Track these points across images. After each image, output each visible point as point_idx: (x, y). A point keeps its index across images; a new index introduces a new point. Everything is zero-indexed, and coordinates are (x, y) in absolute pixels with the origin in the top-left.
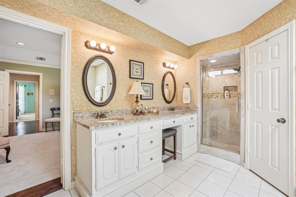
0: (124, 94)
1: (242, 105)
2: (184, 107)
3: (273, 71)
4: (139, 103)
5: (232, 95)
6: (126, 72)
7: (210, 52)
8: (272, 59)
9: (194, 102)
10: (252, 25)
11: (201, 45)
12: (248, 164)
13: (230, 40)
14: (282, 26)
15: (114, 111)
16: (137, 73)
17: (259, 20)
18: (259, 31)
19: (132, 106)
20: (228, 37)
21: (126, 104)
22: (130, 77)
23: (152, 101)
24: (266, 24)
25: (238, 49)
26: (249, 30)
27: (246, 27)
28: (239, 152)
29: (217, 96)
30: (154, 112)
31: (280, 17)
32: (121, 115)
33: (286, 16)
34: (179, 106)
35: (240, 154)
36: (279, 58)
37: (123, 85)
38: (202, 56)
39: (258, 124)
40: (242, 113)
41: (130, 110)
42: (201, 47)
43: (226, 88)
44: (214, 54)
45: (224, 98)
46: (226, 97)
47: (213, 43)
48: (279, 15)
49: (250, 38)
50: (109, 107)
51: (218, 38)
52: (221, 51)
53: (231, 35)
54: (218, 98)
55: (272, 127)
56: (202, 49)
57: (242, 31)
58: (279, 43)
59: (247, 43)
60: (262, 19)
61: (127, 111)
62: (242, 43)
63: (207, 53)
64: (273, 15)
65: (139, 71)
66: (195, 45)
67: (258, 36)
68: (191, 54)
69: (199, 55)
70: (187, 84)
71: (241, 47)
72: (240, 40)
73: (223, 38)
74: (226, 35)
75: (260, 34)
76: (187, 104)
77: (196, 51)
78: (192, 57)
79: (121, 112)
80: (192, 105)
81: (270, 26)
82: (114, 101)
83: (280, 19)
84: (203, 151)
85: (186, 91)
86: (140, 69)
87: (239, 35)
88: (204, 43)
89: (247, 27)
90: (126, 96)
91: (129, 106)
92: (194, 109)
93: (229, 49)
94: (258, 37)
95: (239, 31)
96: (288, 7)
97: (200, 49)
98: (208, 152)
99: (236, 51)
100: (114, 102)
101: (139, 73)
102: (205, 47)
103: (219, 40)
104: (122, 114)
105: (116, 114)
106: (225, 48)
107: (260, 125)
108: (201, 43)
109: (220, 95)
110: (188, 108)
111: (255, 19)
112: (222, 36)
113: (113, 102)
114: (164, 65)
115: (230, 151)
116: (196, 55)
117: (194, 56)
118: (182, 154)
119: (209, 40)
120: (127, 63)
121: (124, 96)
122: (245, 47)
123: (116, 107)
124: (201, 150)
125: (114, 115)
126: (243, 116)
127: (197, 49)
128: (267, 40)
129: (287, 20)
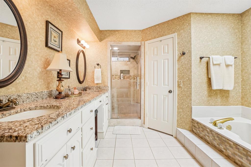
0: (39, 68)
1: (142, 83)
2: (94, 87)
3: (165, 61)
4: (63, 82)
5: (125, 77)
6: (41, 36)
7: (120, 40)
8: (163, 54)
9: (105, 82)
10: (150, 28)
11: (112, 32)
12: (147, 125)
13: (134, 34)
14: (169, 34)
15: (24, 95)
16: (55, 43)
17: (156, 27)
18: (155, 33)
19: (48, 87)
20: (133, 32)
21: (40, 83)
22: (47, 45)
23: (68, 81)
24: (160, 30)
25: (140, 42)
26: (148, 31)
27: (145, 29)
28: (140, 118)
29: (115, 78)
30: (75, 93)
31: (169, 29)
32: (35, 101)
33: (172, 29)
34: (89, 86)
35: (141, 119)
36: (168, 53)
37: (36, 55)
38: (113, 42)
39: (154, 96)
40: (142, 89)
41: (47, 93)
42: (112, 34)
43: (122, 72)
44: (123, 42)
45: (120, 79)
46: (122, 78)
47: (122, 34)
48: (168, 27)
49: (149, 37)
50: (13, 89)
51: (126, 30)
52: (128, 41)
53: (135, 31)
54: (116, 79)
55: (163, 96)
56: (113, 36)
57: (143, 31)
58: (168, 44)
59: (146, 40)
60: (157, 26)
61: (43, 94)
62: (142, 39)
63: (117, 40)
64: (164, 26)
65: (57, 40)
66: (106, 31)
67: (155, 36)
68: (102, 38)
69: (110, 40)
70: (98, 65)
71: (142, 42)
72: (141, 36)
73: (130, 32)
74: (132, 30)
75: (156, 36)
76: (97, 84)
77: (107, 37)
78: (103, 41)
79: (34, 96)
80: (103, 85)
81: (163, 32)
82: (23, 78)
83: (169, 30)
84: (113, 124)
85: (98, 72)
86: (58, 38)
87: (140, 33)
88: (115, 31)
89: (147, 29)
90: (40, 72)
91: (45, 86)
92: (105, 88)
93: (134, 41)
94: (155, 38)
95: (141, 30)
96: (173, 24)
97: (111, 36)
98: (118, 124)
99: (138, 44)
100: (23, 81)
101: (57, 43)
102: (115, 35)
103: (127, 32)
104: (37, 99)
105: (28, 100)
106: (131, 40)
107: (156, 96)
108: (112, 30)
109: (117, 77)
110: (99, 88)
111: (153, 25)
112: (129, 30)
113: (20, 80)
114: (79, 41)
115: (134, 119)
116: (107, 39)
117: (105, 40)
118: (103, 133)
119: (119, 30)
120: (43, 24)
121: (39, 72)
122: (145, 42)
123: (26, 88)
124: (112, 124)
125: (23, 102)
126: (143, 91)
127: (109, 35)
128: (161, 41)
129: (172, 32)
